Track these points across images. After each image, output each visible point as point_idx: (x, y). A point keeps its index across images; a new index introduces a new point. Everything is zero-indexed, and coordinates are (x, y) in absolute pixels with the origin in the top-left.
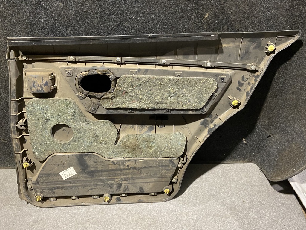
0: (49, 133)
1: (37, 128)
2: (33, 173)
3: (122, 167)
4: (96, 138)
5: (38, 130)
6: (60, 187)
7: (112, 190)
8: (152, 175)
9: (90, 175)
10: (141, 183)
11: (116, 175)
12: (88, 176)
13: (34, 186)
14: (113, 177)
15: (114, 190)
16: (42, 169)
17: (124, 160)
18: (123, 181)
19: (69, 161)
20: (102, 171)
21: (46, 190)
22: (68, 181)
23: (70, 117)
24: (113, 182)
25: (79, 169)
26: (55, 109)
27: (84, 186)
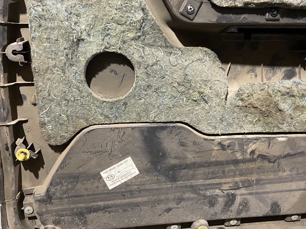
0: (80, 75)
1: (52, 63)
2: (37, 176)
3: (239, 156)
4: (188, 85)
5: (56, 68)
6: (100, 206)
7: (212, 211)
8: (301, 174)
9: (167, 176)
10: (277, 192)
11: (224, 175)
12: (162, 178)
13: (39, 208)
14: (217, 181)
15: (217, 212)
16: (61, 164)
17: (245, 139)
18: (239, 188)
19: (123, 143)
20: (194, 166)
21: (67, 215)
22: (118, 193)
23: (131, 35)
24: (218, 191)
25: (146, 163)
26: (97, 14)
27: (153, 204)
